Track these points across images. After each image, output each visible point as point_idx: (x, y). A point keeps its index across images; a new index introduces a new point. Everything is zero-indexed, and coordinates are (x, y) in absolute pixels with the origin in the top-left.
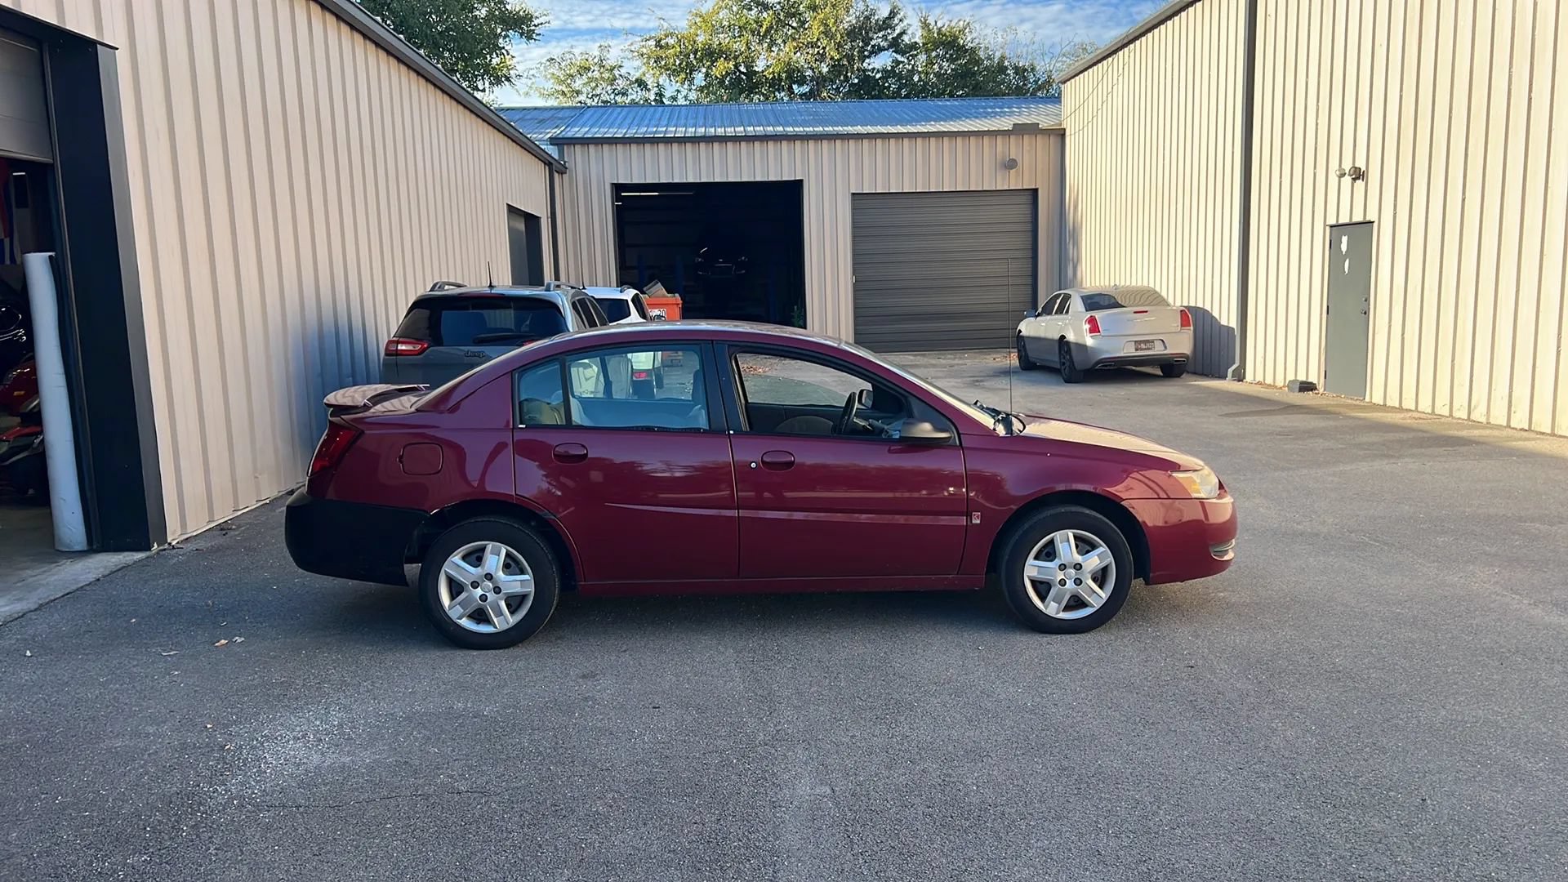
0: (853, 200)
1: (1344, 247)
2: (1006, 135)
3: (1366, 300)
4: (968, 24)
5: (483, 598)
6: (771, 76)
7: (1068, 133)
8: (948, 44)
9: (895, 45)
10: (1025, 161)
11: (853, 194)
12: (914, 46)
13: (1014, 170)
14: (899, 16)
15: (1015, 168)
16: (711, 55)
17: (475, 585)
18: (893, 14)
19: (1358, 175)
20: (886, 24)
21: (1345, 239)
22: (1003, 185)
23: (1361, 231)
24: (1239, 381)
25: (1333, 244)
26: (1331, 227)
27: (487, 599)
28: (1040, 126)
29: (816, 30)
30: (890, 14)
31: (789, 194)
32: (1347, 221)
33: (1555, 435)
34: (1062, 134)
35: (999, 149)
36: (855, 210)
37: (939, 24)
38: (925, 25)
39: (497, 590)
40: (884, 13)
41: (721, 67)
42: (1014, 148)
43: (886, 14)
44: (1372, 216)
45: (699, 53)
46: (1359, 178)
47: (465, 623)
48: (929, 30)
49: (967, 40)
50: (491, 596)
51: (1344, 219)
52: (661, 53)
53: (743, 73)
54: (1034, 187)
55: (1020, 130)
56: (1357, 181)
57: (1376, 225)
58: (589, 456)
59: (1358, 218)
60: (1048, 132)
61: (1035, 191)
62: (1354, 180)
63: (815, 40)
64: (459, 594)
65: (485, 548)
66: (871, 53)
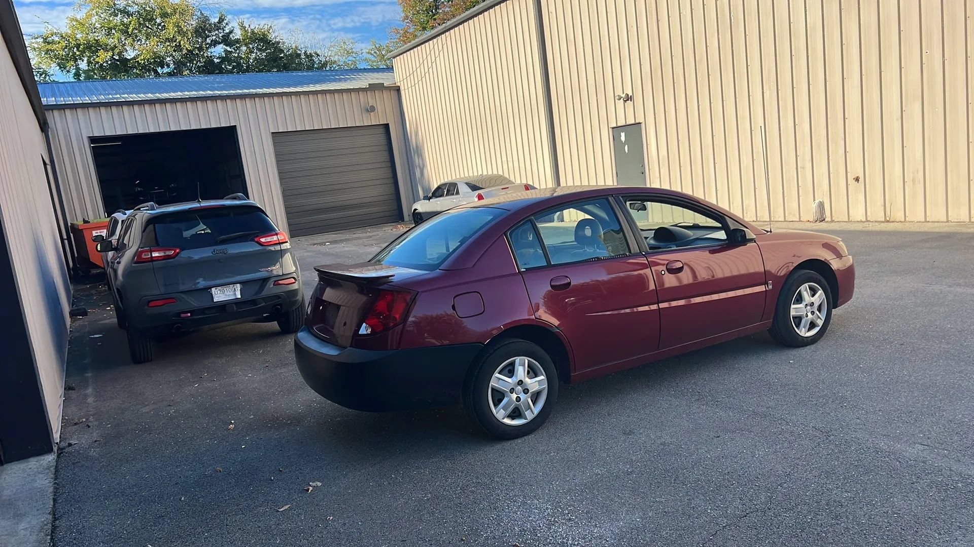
0: (273, 137)
1: (623, 138)
2: (364, 91)
3: (642, 166)
4: (271, 26)
5: (518, 399)
6: (143, 62)
7: (402, 88)
8: (262, 40)
9: (226, 40)
10: (379, 108)
11: (272, 133)
12: (238, 41)
13: (373, 113)
14: (225, 22)
15: (374, 111)
16: (93, 47)
17: (512, 391)
18: (221, 20)
19: (628, 98)
20: (218, 26)
21: (623, 135)
22: (368, 123)
23: (634, 129)
24: (562, 222)
25: (616, 139)
26: (613, 128)
27: (520, 399)
28: (385, 85)
29: (171, 30)
30: (219, 20)
31: (229, 135)
32: (624, 124)
33: (801, 221)
34: (398, 89)
35: (362, 100)
36: (275, 144)
37: (252, 27)
38: (243, 27)
39: (526, 391)
40: (214, 20)
41: (103, 57)
42: (370, 99)
43: (217, 20)
44: (640, 119)
45: (81, 47)
46: (628, 100)
47: (508, 421)
48: (246, 31)
49: (272, 37)
50: (523, 396)
51: (621, 122)
52: (49, 47)
53: (117, 60)
54: (386, 123)
55: (373, 88)
56: (627, 102)
57: (643, 125)
58: (572, 284)
59: (631, 121)
60: (389, 88)
61: (387, 126)
62: (625, 101)
63: (172, 37)
64: (500, 401)
65: (515, 361)
66: (211, 45)
